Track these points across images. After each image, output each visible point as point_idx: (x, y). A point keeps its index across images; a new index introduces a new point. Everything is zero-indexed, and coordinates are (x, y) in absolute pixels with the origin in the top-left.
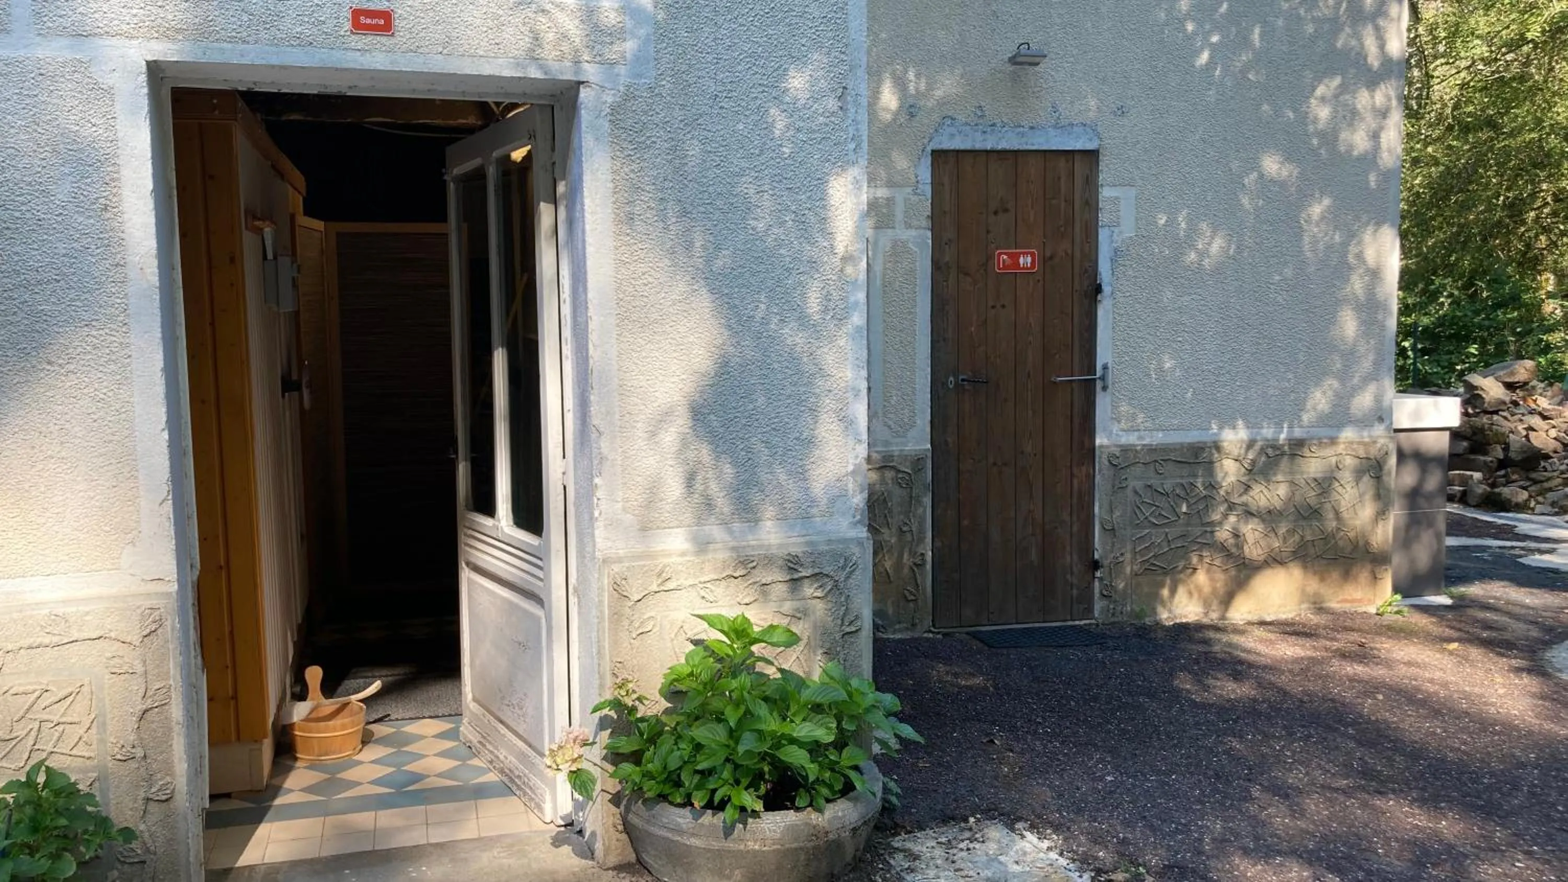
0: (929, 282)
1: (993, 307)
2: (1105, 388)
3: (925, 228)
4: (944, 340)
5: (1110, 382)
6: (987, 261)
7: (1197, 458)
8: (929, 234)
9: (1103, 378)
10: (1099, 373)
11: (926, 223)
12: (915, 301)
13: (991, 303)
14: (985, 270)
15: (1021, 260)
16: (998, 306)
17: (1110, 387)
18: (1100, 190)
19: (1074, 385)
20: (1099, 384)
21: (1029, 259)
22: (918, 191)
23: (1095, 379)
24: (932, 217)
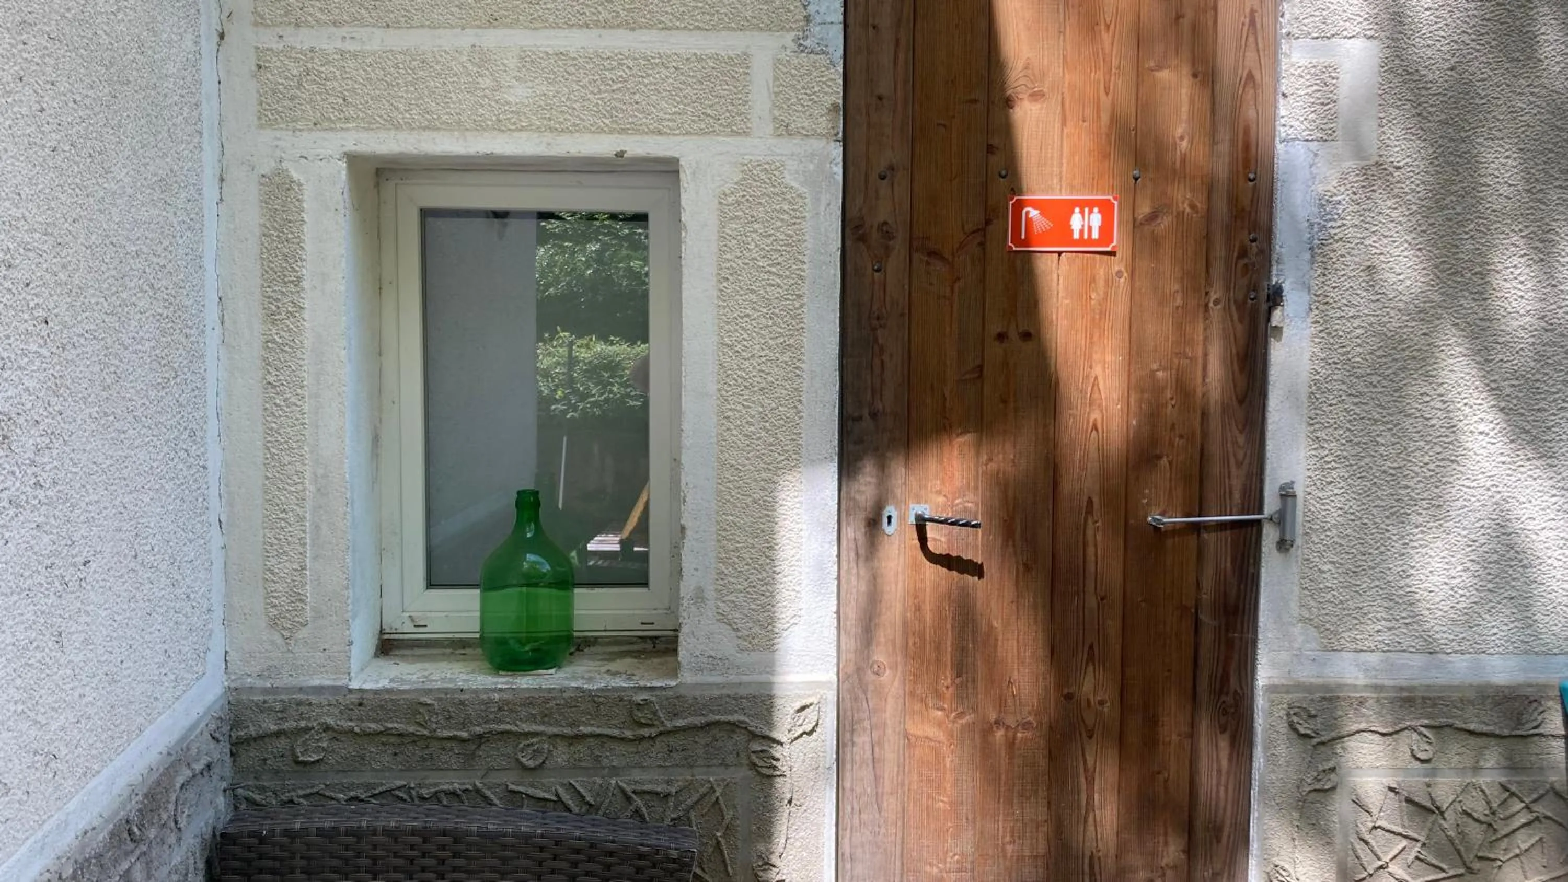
0: (834, 272)
1: (1001, 337)
2: (1284, 545)
3: (822, 135)
4: (874, 415)
5: (1299, 530)
6: (988, 222)
7: (1519, 723)
8: (837, 151)
9: (1282, 520)
10: (1271, 504)
11: (832, 124)
12: (797, 317)
13: (995, 328)
14: (982, 244)
15: (1076, 222)
16: (1013, 334)
17: (1299, 541)
18: (1284, 47)
19: (1209, 537)
20: (1270, 535)
21: (1096, 219)
22: (807, 43)
23: (1259, 522)
24: (847, 110)
